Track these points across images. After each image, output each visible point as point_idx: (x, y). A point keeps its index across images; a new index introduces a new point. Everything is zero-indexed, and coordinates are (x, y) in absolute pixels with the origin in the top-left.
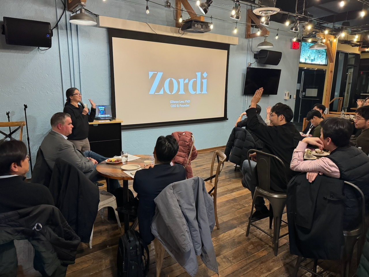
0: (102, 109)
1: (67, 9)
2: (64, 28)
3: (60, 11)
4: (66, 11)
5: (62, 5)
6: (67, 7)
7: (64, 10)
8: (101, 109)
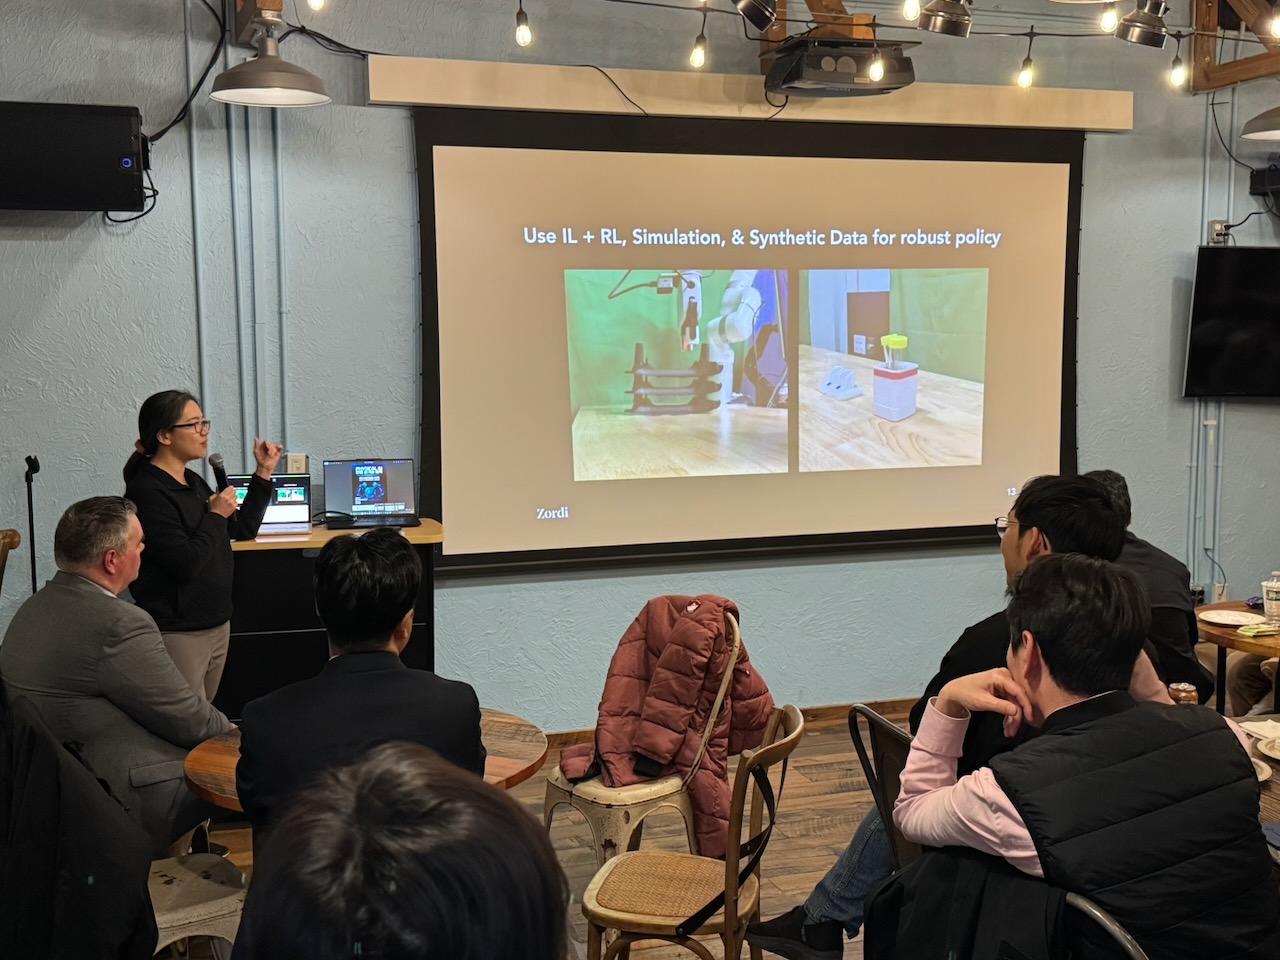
0: (371, 479)
1: (234, 37)
2: (217, 118)
3: (200, 52)
4: (230, 49)
5: (212, 24)
6: (233, 31)
7: (221, 45)
8: (367, 479)
